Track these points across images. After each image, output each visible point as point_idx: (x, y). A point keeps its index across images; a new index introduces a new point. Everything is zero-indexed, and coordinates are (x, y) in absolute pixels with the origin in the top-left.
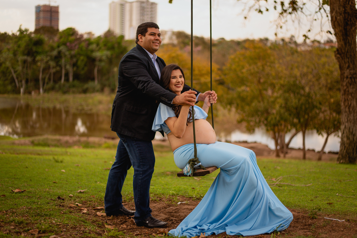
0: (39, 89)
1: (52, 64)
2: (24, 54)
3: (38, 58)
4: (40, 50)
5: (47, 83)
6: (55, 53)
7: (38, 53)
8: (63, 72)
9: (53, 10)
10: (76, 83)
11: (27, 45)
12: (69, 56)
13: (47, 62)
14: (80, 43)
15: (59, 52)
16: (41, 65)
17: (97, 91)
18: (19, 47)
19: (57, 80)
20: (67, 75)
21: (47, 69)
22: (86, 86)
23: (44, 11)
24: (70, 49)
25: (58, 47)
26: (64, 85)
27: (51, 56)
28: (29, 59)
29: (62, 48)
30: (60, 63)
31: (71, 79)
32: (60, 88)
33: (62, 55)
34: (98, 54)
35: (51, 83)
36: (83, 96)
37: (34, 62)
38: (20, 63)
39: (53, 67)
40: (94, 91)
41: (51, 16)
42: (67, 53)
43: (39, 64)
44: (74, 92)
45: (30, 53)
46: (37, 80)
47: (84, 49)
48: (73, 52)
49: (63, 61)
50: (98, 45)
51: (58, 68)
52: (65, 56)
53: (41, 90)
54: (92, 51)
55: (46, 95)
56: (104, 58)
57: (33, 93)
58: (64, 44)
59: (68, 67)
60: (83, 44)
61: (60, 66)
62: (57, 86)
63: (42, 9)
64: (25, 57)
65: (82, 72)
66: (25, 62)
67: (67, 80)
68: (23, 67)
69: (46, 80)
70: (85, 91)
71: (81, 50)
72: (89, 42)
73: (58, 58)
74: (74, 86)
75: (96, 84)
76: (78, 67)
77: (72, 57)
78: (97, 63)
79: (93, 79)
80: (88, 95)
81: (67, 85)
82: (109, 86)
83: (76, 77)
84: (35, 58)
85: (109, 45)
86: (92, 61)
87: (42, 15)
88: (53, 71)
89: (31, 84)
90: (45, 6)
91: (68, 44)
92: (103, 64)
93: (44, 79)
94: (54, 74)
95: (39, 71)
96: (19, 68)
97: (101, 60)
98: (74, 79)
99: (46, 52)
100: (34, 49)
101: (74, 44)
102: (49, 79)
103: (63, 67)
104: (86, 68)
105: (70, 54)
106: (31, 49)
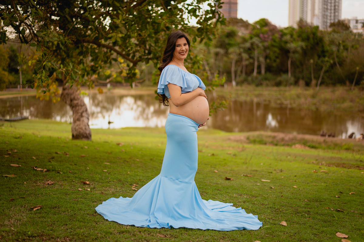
0: (231, 82)
1: (245, 56)
2: (216, 47)
3: (231, 50)
4: (232, 42)
5: (240, 76)
6: (248, 45)
7: (230, 45)
8: (256, 64)
10: (269, 75)
12: (262, 48)
13: (240, 54)
14: (273, 34)
15: (252, 44)
16: (234, 57)
17: (291, 84)
19: (249, 72)
20: (259, 67)
21: (239, 61)
22: (279, 79)
24: (263, 41)
25: (251, 38)
26: (256, 78)
27: (244, 48)
28: (221, 51)
29: (255, 40)
30: (252, 55)
31: (263, 71)
32: (253, 81)
33: (255, 47)
34: (292, 46)
35: (244, 75)
36: (275, 88)
37: (227, 54)
38: (212, 55)
39: (247, 60)
40: (287, 84)
41: (230, 8)
42: (260, 45)
43: (232, 56)
44: (267, 85)
45: (222, 45)
46: (229, 73)
47: (277, 40)
48: (266, 44)
49: (256, 53)
50: (292, 36)
52: (258, 47)
53: (234, 83)
54: (286, 42)
55: (239, 88)
56: (299, 49)
57: (225, 86)
58: (258, 36)
59: (262, 59)
60: (277, 35)
61: (253, 58)
62: (250, 78)
64: (218, 50)
65: (274, 65)
66: (217, 54)
67: (259, 73)
68: (216, 60)
69: (239, 72)
70: (278, 84)
71: (275, 41)
72: (282, 33)
73: (249, 51)
74: (266, 79)
75: (289, 76)
76: (270, 59)
77: (265, 48)
78: (291, 55)
79: (286, 72)
80: (282, 88)
81: (260, 77)
82: (303, 78)
83: (269, 69)
84: (227, 49)
85: (304, 35)
86: (285, 52)
88: (245, 63)
91: (261, 35)
92: (297, 56)
93: (236, 72)
94: (247, 66)
95: (231, 63)
96: (212, 61)
97: (295, 52)
98: (266, 72)
99: (238, 44)
100: (227, 41)
101: (266, 36)
102: (242, 72)
103: (256, 59)
104: (278, 60)
105: (263, 46)
106: (224, 41)
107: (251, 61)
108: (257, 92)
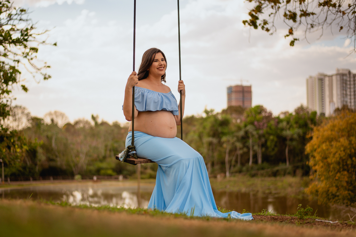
0: (225, 173)
1: (239, 145)
2: (209, 135)
3: (224, 139)
4: (226, 130)
5: (234, 166)
6: (241, 133)
7: (223, 134)
8: (251, 153)
9: (246, 90)
10: (266, 164)
11: (213, 126)
12: (256, 136)
13: (233, 144)
14: (269, 122)
15: (246, 132)
16: (227, 147)
17: (289, 173)
18: (204, 128)
19: (244, 162)
20: (255, 156)
21: (233, 150)
22: (276, 168)
23: (236, 92)
24: (257, 129)
25: (245, 126)
26: (252, 168)
27: (237, 137)
28: (215, 141)
29: (250, 128)
30: (247, 144)
31: (260, 161)
32: (248, 170)
33: (250, 135)
34: (288, 133)
35: (239, 166)
36: (273, 179)
37: (220, 144)
38: (205, 145)
39: (241, 149)
40: (285, 173)
41: (243, 96)
42: (255, 133)
43: (225, 145)
44: (262, 175)
45: (216, 134)
46: (223, 163)
47: (273, 127)
48: (261, 132)
49: (250, 142)
50: (288, 122)
51: (245, 150)
52: (253, 136)
53: (228, 174)
54: (282, 129)
55: (233, 179)
56: (295, 136)
57: (219, 177)
58: (252, 123)
59: (256, 148)
60: (272, 122)
61: (248, 148)
62: (244, 169)
63: (234, 90)
64: (211, 139)
65: (273, 153)
66: (210, 144)
67: (255, 162)
68: (209, 150)
69: (233, 163)
70: (275, 174)
71: (270, 128)
72: (278, 120)
73: (245, 138)
74: (262, 168)
75: (288, 166)
76: (267, 148)
77: (260, 137)
78: (288, 142)
79: (284, 161)
80: (278, 178)
81: (256, 167)
82: (303, 167)
83: (266, 158)
84: (220, 139)
85: (301, 122)
86: (282, 140)
87: (234, 96)
88: (240, 152)
89: (217, 167)
90: (237, 86)
91: (256, 123)
92: (294, 143)
93: (230, 162)
94: (242, 156)
95: (225, 153)
97: (292, 140)
98: (263, 162)
99: (233, 133)
100: (220, 129)
101: (261, 124)
102: (236, 162)
103: (251, 148)
104: (276, 149)
105: (258, 134)
106: (217, 130)
108: (249, 183)
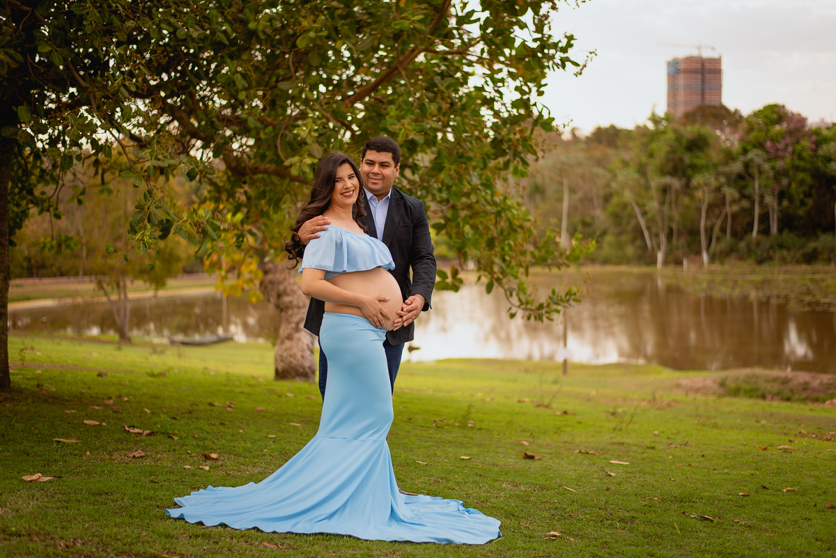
0: (699, 253)
1: (730, 192)
2: (663, 172)
3: (697, 179)
4: (701, 161)
5: (719, 239)
6: (737, 167)
7: (695, 168)
8: (757, 211)
9: (707, 66)
10: (788, 237)
11: (673, 151)
12: (771, 174)
13: (718, 189)
14: (797, 140)
15: (747, 165)
16: (704, 196)
18: (651, 155)
19: (740, 232)
20: (765, 218)
21: (717, 205)
22: (812, 245)
23: (687, 71)
24: (773, 157)
25: (745, 151)
26: (758, 244)
27: (727, 176)
28: (676, 183)
29: (755, 155)
30: (747, 192)
31: (774, 228)
32: (750, 251)
33: (755, 171)
35: (728, 239)
36: (804, 267)
37: (688, 188)
38: (654, 193)
39: (733, 202)
41: (703, 81)
42: (766, 166)
43: (699, 194)
44: (784, 261)
45: (677, 168)
46: (693, 233)
47: (807, 154)
48: (779, 164)
49: (756, 186)
52: (762, 172)
53: (705, 257)
54: (828, 159)
55: (717, 267)
57: (685, 262)
58: (760, 145)
59: (770, 200)
60: (806, 143)
61: (749, 198)
62: (742, 245)
63: (682, 67)
64: (667, 180)
65: (801, 212)
66: (665, 190)
67: (765, 231)
68: (662, 203)
69: (716, 230)
70: (811, 259)
71: (800, 157)
72: (817, 138)
73: (742, 180)
74: (781, 246)
76: (791, 200)
77: (778, 175)
79: (830, 228)
80: (819, 266)
81: (767, 242)
83: (787, 222)
84: (689, 179)
86: (825, 182)
87: (681, 80)
88: (731, 209)
89: (680, 242)
90: (690, 59)
91: (769, 144)
93: (709, 231)
94: (734, 216)
95: (699, 210)
96: (653, 205)
98: (780, 231)
99: (715, 166)
100: (687, 159)
101: (781, 145)
102: (723, 230)
103: (757, 199)
104: (810, 202)
105: (773, 168)
106: (681, 160)
107: (745, 203)
108: (757, 278)
